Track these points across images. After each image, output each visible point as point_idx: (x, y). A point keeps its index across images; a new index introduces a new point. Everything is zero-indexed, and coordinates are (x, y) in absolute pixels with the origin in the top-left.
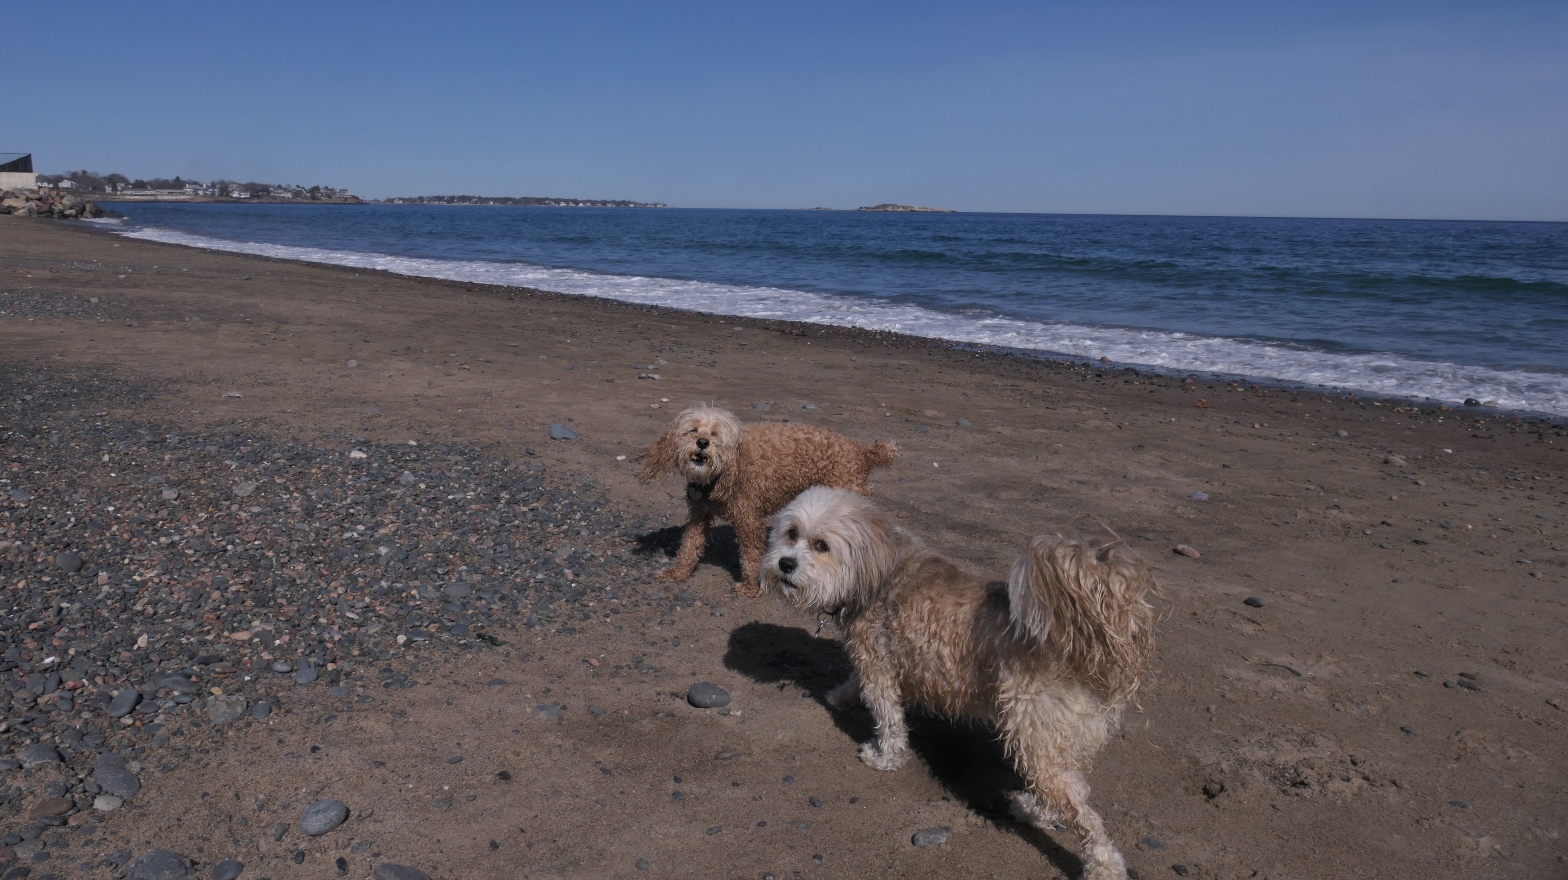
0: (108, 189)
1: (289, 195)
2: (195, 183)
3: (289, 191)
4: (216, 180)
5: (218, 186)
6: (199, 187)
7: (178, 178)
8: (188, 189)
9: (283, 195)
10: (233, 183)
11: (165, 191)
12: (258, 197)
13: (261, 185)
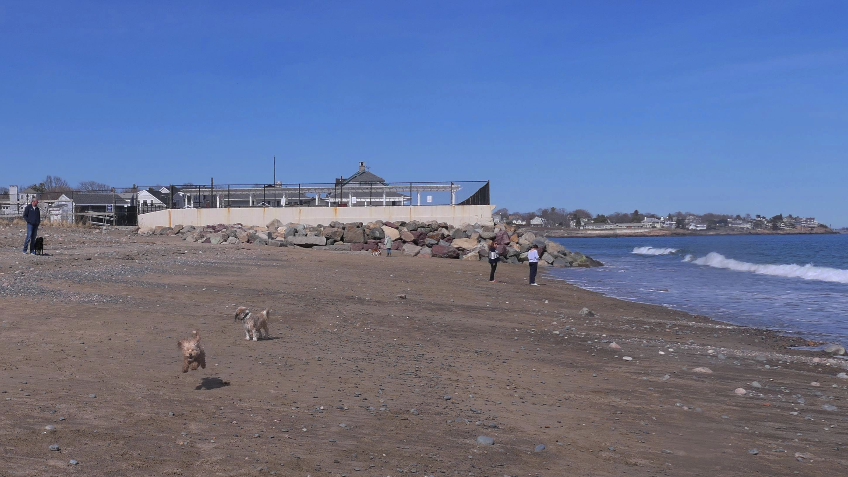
0: (573, 224)
1: (748, 226)
2: (653, 216)
3: (748, 222)
4: (673, 212)
5: (675, 218)
6: (657, 220)
7: (636, 212)
8: (647, 222)
9: (742, 226)
10: (690, 215)
11: (625, 225)
12: (714, 229)
13: (719, 216)
